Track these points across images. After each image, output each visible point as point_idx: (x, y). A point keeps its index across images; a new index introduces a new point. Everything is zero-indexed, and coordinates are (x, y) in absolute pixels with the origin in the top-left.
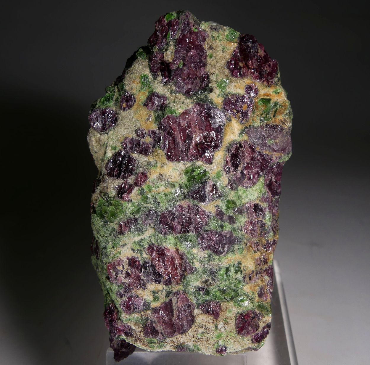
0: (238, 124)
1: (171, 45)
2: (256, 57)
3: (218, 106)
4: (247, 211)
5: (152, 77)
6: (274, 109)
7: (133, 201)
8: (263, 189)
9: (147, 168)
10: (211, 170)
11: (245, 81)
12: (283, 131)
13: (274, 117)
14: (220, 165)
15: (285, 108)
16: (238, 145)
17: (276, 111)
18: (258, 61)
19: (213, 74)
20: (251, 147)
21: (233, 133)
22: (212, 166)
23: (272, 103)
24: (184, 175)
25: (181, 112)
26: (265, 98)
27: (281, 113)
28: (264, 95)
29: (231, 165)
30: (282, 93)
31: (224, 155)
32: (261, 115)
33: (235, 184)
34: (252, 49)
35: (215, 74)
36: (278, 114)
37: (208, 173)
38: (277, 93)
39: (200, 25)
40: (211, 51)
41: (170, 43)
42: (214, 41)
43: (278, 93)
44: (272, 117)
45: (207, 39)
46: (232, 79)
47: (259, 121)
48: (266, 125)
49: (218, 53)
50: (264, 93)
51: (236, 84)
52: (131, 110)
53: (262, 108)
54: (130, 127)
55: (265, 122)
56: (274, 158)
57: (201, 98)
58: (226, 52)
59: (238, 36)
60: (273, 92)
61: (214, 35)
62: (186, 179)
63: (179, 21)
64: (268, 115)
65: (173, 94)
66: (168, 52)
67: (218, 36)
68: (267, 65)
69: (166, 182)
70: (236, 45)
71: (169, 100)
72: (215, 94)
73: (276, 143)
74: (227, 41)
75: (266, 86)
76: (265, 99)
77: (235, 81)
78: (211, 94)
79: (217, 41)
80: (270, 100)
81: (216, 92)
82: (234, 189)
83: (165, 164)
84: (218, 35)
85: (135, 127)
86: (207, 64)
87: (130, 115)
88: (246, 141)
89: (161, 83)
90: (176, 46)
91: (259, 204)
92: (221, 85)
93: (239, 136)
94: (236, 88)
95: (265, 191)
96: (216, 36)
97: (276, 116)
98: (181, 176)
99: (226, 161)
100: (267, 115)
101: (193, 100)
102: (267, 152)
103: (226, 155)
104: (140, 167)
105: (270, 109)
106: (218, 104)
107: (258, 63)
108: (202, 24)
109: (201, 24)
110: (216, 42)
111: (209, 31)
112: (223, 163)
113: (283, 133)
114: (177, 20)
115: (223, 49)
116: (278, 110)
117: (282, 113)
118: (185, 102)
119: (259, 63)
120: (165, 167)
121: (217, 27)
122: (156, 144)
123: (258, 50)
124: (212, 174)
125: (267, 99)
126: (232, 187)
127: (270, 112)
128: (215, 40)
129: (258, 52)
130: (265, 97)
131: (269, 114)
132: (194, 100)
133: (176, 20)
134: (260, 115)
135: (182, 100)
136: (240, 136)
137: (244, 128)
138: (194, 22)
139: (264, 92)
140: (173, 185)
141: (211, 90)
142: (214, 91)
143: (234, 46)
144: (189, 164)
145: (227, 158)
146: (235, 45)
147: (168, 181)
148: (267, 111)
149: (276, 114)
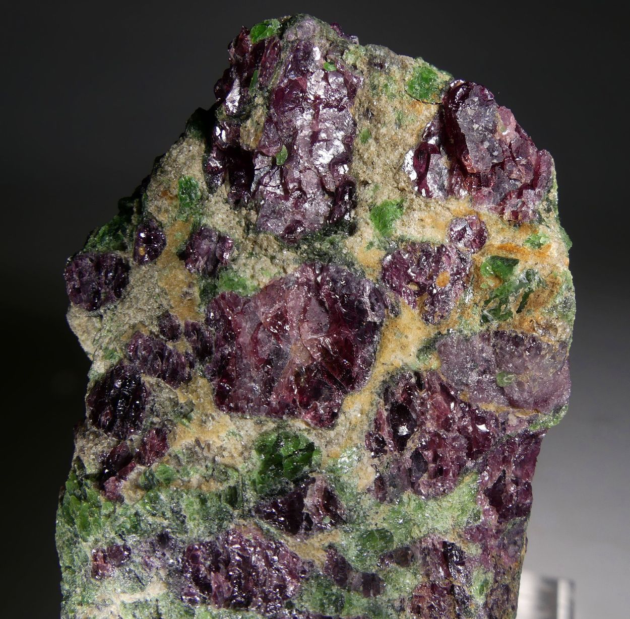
0: (419, 324)
1: (258, 105)
2: (486, 144)
3: (368, 271)
4: (424, 559)
5: (205, 187)
6: (521, 291)
7: (126, 501)
8: (472, 506)
9: (170, 420)
10: (329, 447)
11: (452, 207)
12: (543, 353)
13: (519, 311)
14: (356, 433)
15: (552, 291)
16: (413, 380)
17: (526, 296)
18: (492, 155)
19: (365, 183)
20: (445, 390)
21: (403, 347)
22: (332, 433)
23: (519, 272)
24: (254, 453)
25: (262, 286)
26: (504, 256)
27: (538, 304)
28: (501, 248)
29: (389, 432)
30: (549, 246)
31: (372, 405)
32: (487, 302)
33: (395, 486)
34: (476, 123)
35: (372, 186)
36: (530, 305)
37: (319, 452)
38: (537, 245)
39: (342, 54)
40: (367, 123)
41: (256, 99)
42: (376, 97)
43: (539, 245)
44: (514, 311)
45: (359, 91)
46: (417, 200)
47: (477, 318)
48: (496, 333)
49: (383, 130)
50: (503, 241)
51: (423, 215)
52: (155, 264)
53: (490, 282)
54: (149, 307)
55: (495, 324)
56: (513, 421)
57: (320, 249)
58: (404, 127)
59: (440, 87)
60: (527, 241)
61: (376, 83)
62: (259, 464)
63: (281, 43)
64: (505, 306)
65: (251, 235)
66: (249, 122)
67: (386, 86)
68: (523, 165)
69: (209, 465)
70: (434, 109)
71: (240, 250)
72: (361, 241)
73: (520, 384)
74: (409, 98)
75: (510, 225)
76: (502, 259)
77: (423, 206)
78: (352, 239)
79: (384, 98)
80: (515, 262)
81: (365, 235)
82: (388, 499)
83: (210, 418)
84: (386, 82)
85: (157, 310)
86: (352, 158)
87: (152, 277)
88: (433, 373)
89: (227, 202)
90: (268, 108)
91: (458, 545)
92: (381, 217)
93: (418, 357)
94: (424, 227)
95: (475, 512)
96: (382, 84)
97: (524, 311)
98: (246, 454)
99: (376, 423)
100: (500, 304)
101: (299, 253)
102: (491, 408)
103: (377, 405)
104: (155, 413)
105: (512, 289)
106: (368, 267)
107: (493, 159)
108: (349, 50)
109: (347, 51)
110: (379, 100)
111: (365, 69)
112: (366, 427)
113: (543, 357)
114: (277, 39)
115: (399, 120)
116: (532, 295)
117: (543, 304)
118: (279, 256)
119: (495, 161)
120: (210, 425)
121: (384, 62)
122: (196, 362)
123: (495, 126)
124: (328, 456)
125: (508, 260)
126: (384, 495)
127: (511, 299)
128: (377, 94)
129: (493, 131)
130: (502, 254)
131: (506, 301)
132: (301, 253)
133: (274, 39)
134: (482, 303)
135: (270, 252)
136: (421, 358)
137: (433, 335)
138: (328, 45)
139: (502, 238)
140: (225, 473)
141: (352, 229)
142: (359, 233)
143: (428, 112)
144: (271, 425)
145: (379, 413)
146: (432, 108)
147: (214, 461)
148: (501, 294)
149: (526, 304)
